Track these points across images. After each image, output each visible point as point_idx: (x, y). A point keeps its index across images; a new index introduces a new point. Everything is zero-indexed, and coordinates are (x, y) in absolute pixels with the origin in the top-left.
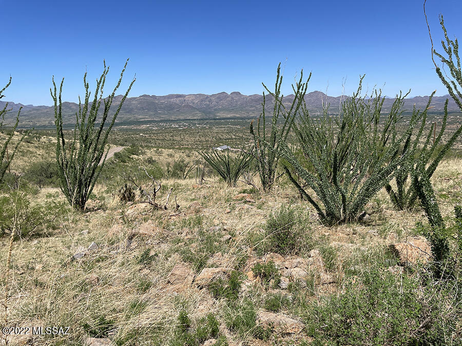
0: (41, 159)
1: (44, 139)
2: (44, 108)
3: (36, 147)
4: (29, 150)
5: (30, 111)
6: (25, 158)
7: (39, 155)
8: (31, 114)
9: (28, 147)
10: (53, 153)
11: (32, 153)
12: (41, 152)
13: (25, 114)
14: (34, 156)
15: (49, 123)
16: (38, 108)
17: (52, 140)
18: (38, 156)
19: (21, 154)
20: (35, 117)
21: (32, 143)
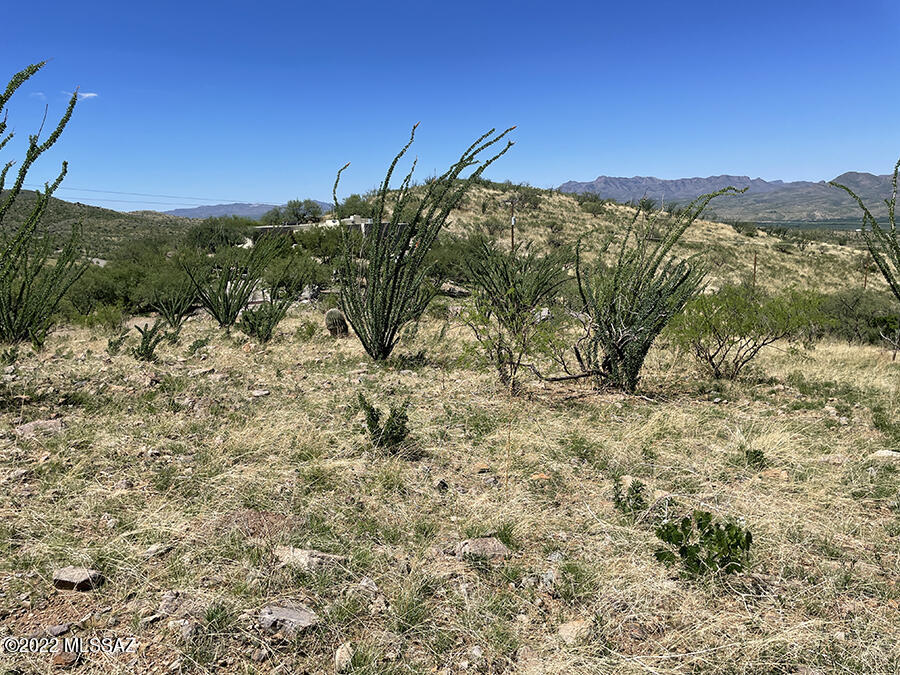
0: (806, 285)
1: (812, 247)
2: (803, 185)
3: (797, 262)
4: (784, 267)
5: (776, 192)
6: (778, 282)
7: (803, 276)
8: (778, 198)
9: (783, 260)
10: (829, 275)
11: (789, 271)
12: (806, 271)
13: (765, 198)
14: (793, 278)
15: (808, 215)
16: (789, 186)
17: (827, 250)
18: (800, 279)
19: (769, 272)
20: (784, 204)
21: (790, 253)
